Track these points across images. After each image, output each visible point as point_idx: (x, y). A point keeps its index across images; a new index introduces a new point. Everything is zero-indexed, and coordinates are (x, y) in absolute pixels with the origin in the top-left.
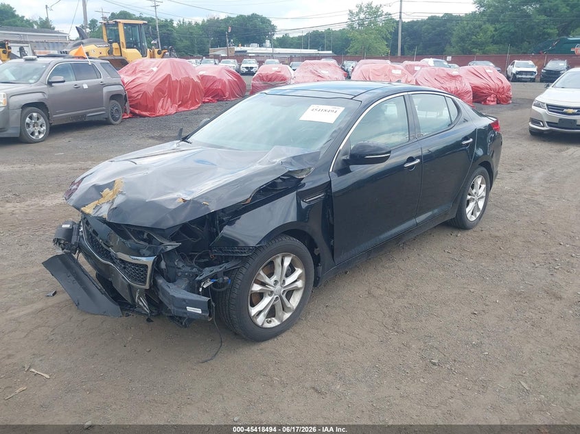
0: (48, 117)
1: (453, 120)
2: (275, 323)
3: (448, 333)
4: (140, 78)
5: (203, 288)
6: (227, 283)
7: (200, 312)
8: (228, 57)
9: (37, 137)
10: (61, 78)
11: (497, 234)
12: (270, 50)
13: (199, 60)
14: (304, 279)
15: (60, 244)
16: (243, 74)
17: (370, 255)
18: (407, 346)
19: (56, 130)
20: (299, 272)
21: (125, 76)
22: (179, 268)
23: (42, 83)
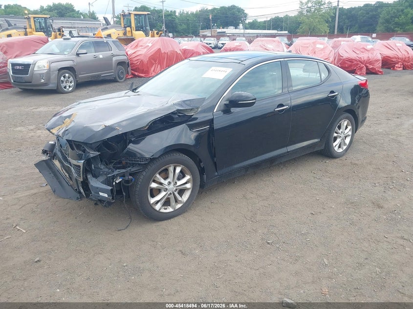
0: (75, 76)
1: (323, 80)
2: (170, 210)
3: (287, 225)
4: (139, 51)
5: (116, 183)
6: (132, 180)
7: (107, 196)
8: (211, 37)
9: (68, 89)
10: (84, 51)
11: (357, 162)
12: (242, 31)
13: (190, 39)
14: (192, 183)
15: (47, 154)
16: (213, 48)
17: (247, 171)
18: (256, 231)
19: (80, 85)
20: (188, 177)
21: (130, 49)
22: (101, 169)
23: (73, 54)
